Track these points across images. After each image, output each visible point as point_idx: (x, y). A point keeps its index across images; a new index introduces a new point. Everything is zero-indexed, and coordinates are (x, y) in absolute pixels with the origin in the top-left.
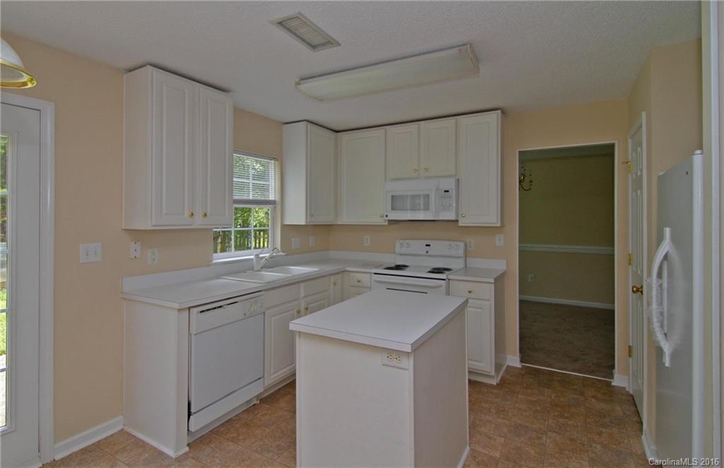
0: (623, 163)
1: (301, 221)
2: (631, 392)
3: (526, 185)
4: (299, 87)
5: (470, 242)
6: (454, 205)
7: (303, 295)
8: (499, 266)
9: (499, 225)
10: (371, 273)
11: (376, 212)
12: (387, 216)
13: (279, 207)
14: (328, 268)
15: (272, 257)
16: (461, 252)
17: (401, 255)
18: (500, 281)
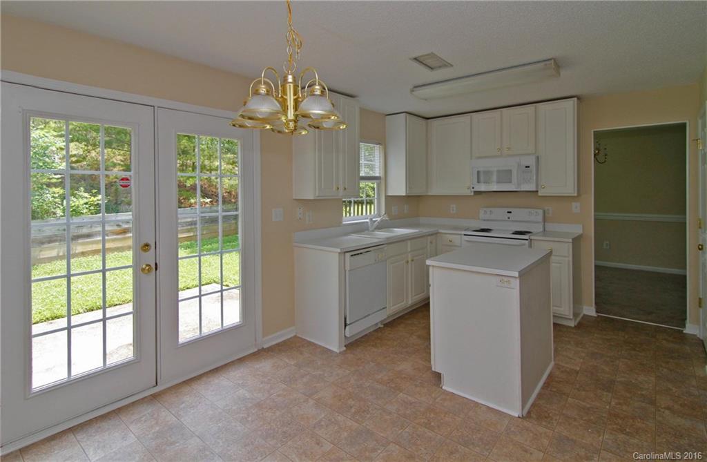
0: (694, 140)
1: (402, 192)
2: (701, 338)
3: (601, 157)
4: (413, 93)
5: (548, 210)
6: (535, 178)
7: (409, 250)
8: (577, 230)
9: (576, 195)
10: (461, 234)
11: (463, 185)
12: (473, 188)
13: (383, 182)
14: (425, 230)
15: (382, 221)
16: (540, 218)
17: (484, 220)
18: (577, 241)
